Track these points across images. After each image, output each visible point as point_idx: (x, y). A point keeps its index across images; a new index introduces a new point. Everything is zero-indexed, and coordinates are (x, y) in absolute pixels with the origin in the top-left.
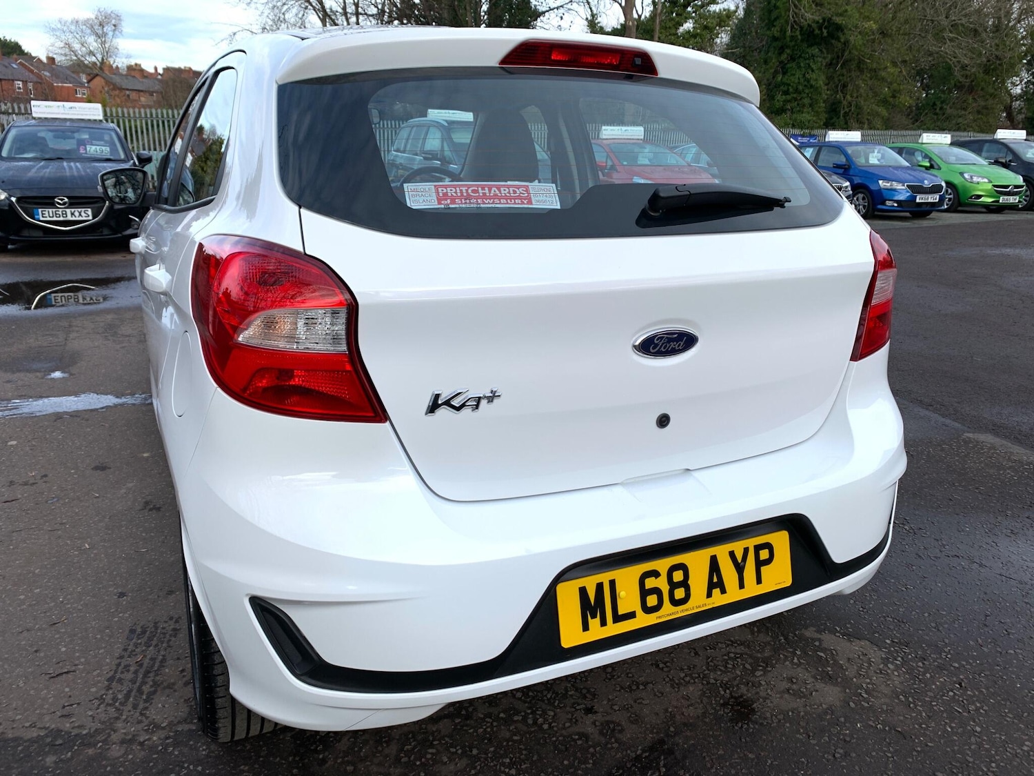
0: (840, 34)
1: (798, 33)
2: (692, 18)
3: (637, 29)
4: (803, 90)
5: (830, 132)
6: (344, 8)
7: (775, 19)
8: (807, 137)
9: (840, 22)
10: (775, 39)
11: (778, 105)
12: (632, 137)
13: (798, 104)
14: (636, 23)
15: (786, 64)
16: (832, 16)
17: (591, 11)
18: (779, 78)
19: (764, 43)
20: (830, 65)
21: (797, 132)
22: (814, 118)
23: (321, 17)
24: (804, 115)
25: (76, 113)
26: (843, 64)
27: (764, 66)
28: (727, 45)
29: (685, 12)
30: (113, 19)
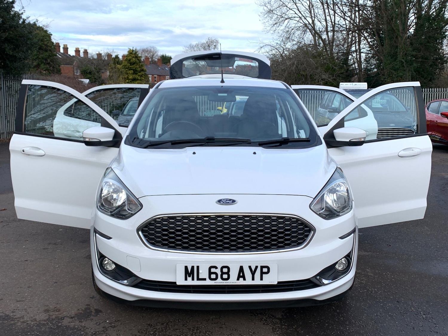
30: (214, 43)
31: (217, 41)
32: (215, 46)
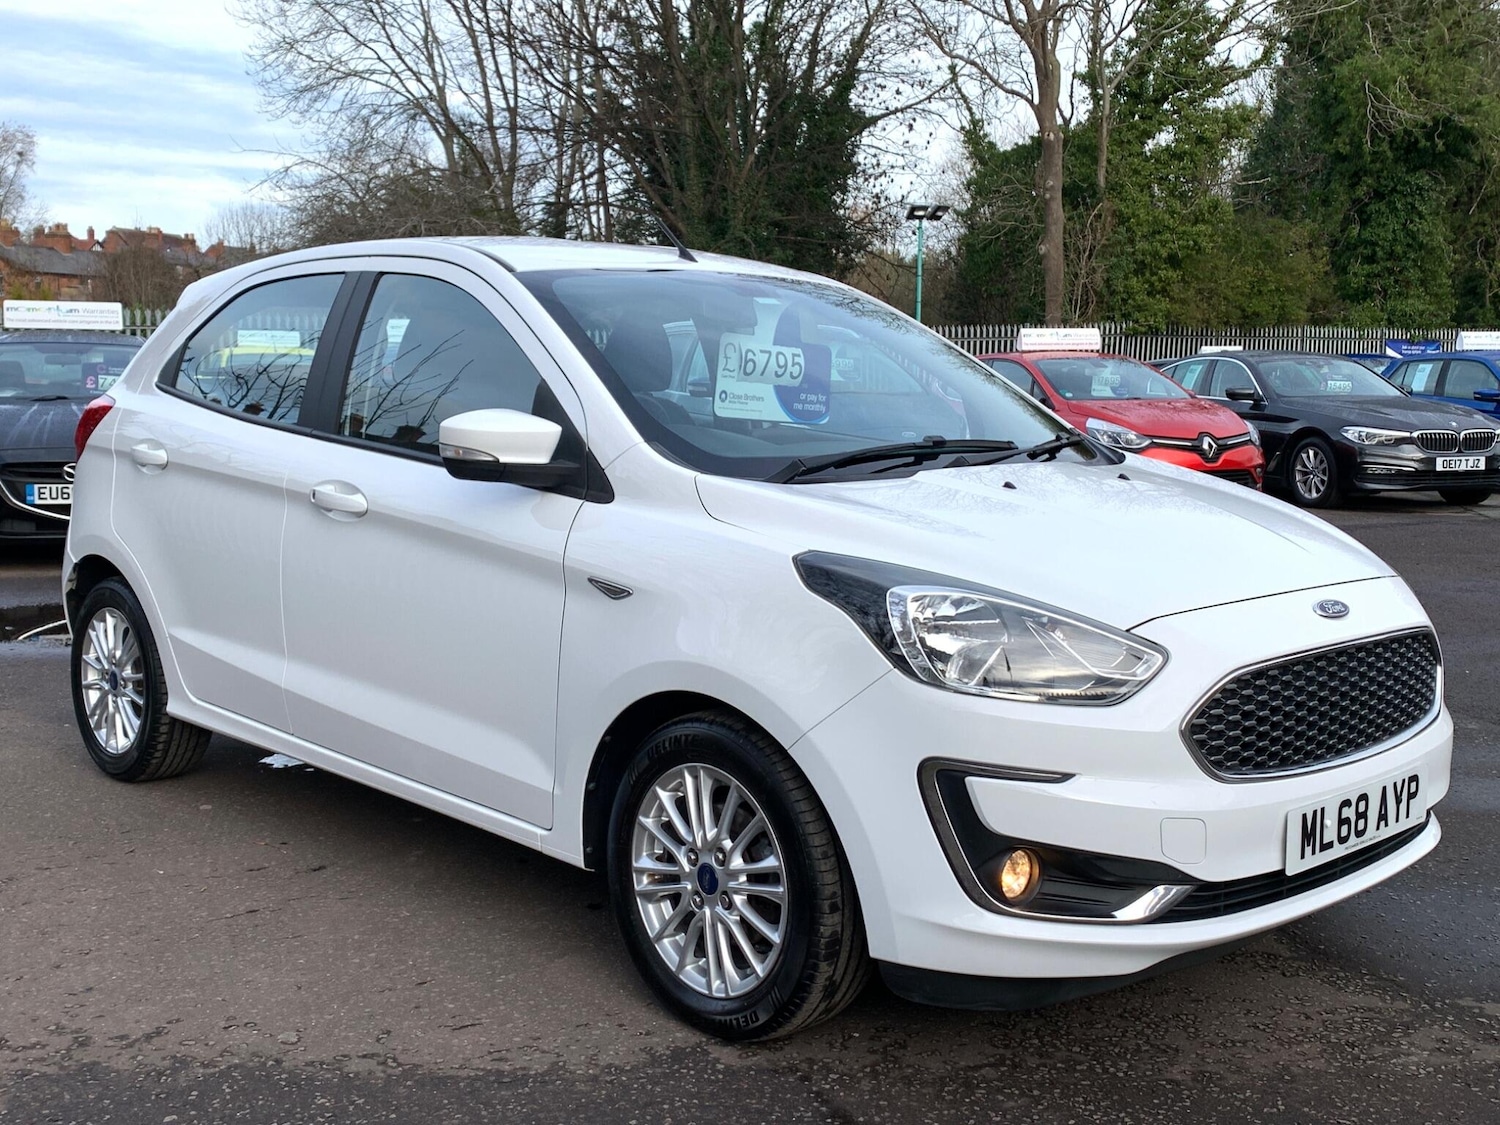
0: (1471, 147)
1: (1385, 146)
2: (1173, 123)
3: (1065, 145)
4: (1405, 253)
5: (1463, 334)
6: (489, 118)
7: (1338, 122)
8: (1418, 344)
9: (1469, 125)
10: (1339, 157)
11: (1355, 283)
12: (1078, 348)
13: (1396, 281)
14: (1062, 135)
15: (1367, 205)
16: (1452, 114)
17: (972, 114)
18: (1355, 230)
19: (1318, 164)
20: (1455, 205)
21: (1397, 334)
22: (1432, 308)
23: (443, 134)
24: (1410, 301)
25: (79, 319)
26: (1483, 202)
27: (1322, 209)
28: (1244, 169)
29: (1157, 112)
30: (18, 141)
31: (28, 136)
32: (20, 154)
